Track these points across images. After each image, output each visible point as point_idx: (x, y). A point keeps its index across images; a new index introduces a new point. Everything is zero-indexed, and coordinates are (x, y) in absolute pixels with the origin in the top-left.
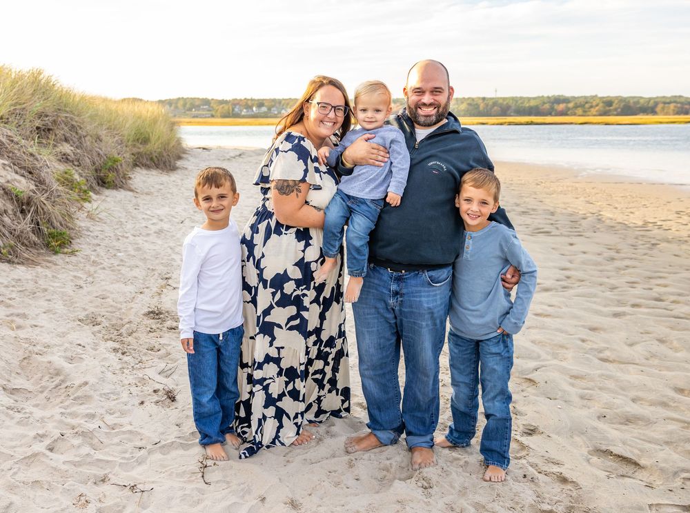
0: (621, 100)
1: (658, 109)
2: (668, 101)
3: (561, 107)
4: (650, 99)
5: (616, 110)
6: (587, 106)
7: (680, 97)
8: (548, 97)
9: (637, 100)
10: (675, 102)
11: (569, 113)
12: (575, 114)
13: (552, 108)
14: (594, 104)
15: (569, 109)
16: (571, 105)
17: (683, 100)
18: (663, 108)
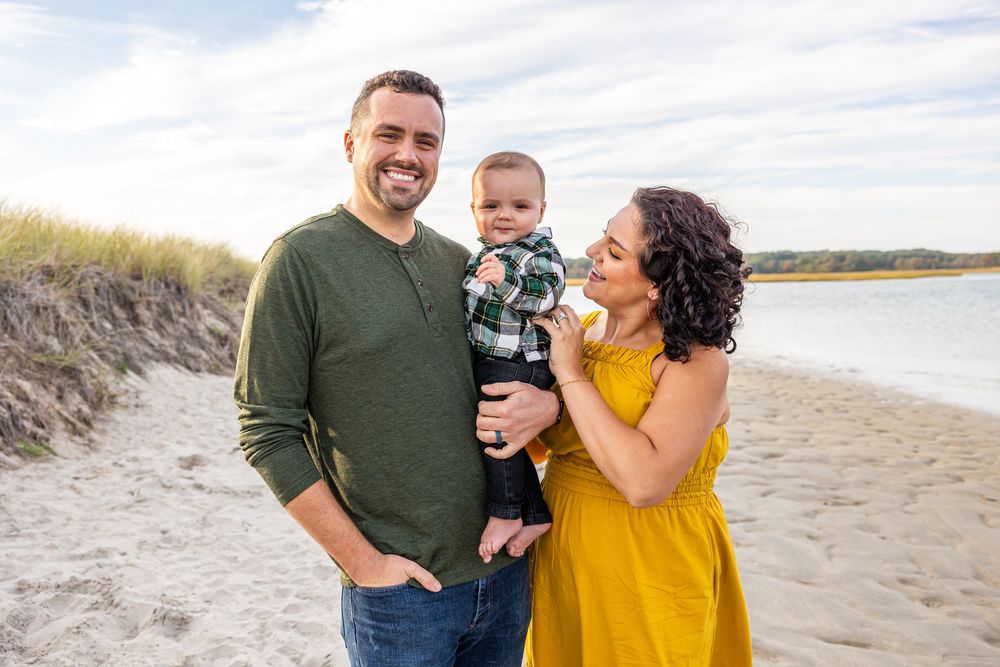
0: (854, 253)
1: (897, 263)
2: (908, 254)
3: (786, 263)
4: (888, 253)
5: (849, 265)
6: (817, 261)
7: (922, 250)
8: (772, 253)
9: (873, 254)
10: (917, 255)
11: (797, 269)
12: (803, 271)
13: (777, 265)
14: (824, 259)
15: (796, 266)
16: (798, 261)
17: (925, 253)
18: (903, 262)
